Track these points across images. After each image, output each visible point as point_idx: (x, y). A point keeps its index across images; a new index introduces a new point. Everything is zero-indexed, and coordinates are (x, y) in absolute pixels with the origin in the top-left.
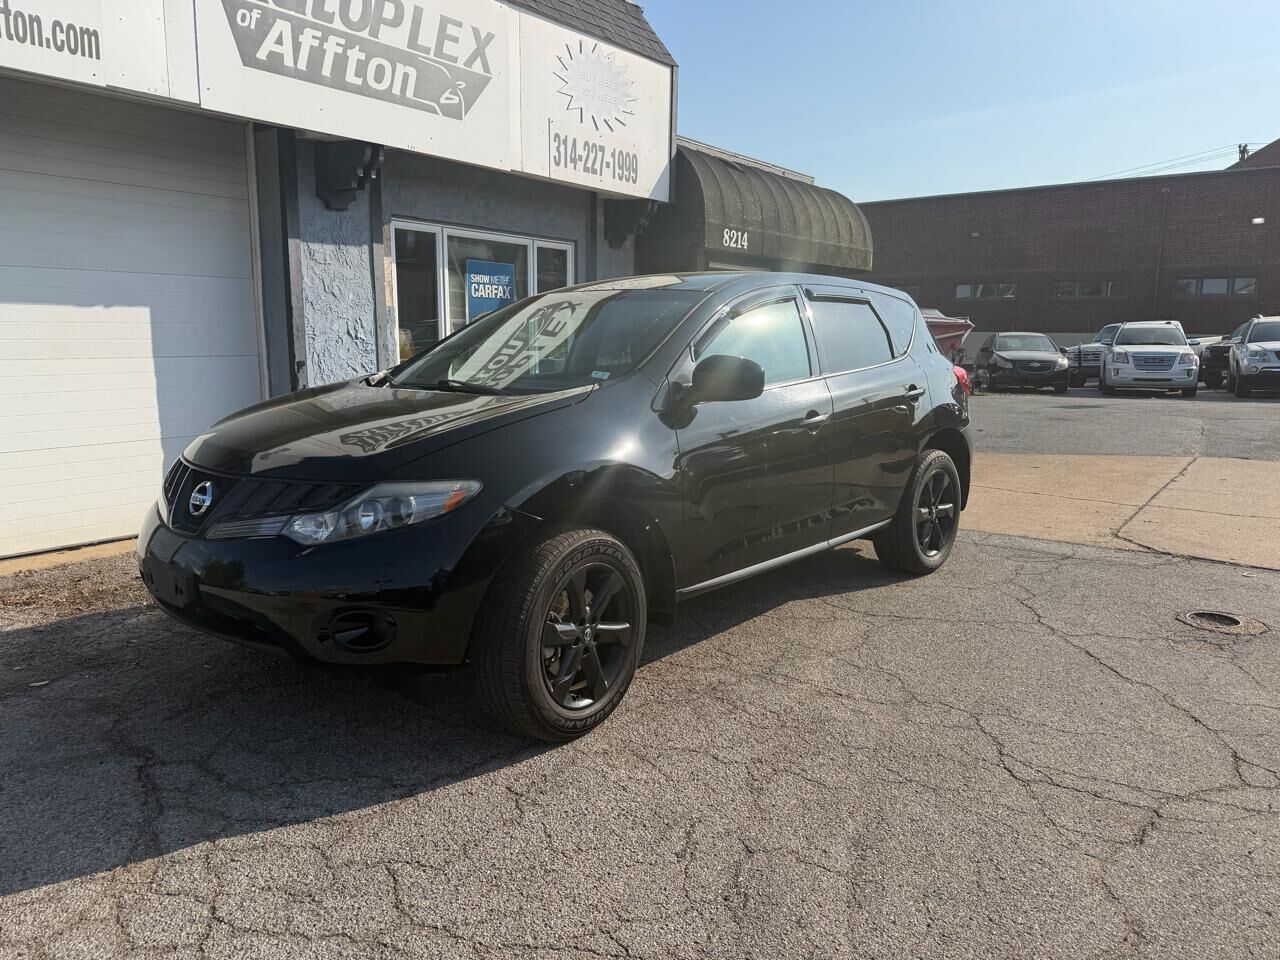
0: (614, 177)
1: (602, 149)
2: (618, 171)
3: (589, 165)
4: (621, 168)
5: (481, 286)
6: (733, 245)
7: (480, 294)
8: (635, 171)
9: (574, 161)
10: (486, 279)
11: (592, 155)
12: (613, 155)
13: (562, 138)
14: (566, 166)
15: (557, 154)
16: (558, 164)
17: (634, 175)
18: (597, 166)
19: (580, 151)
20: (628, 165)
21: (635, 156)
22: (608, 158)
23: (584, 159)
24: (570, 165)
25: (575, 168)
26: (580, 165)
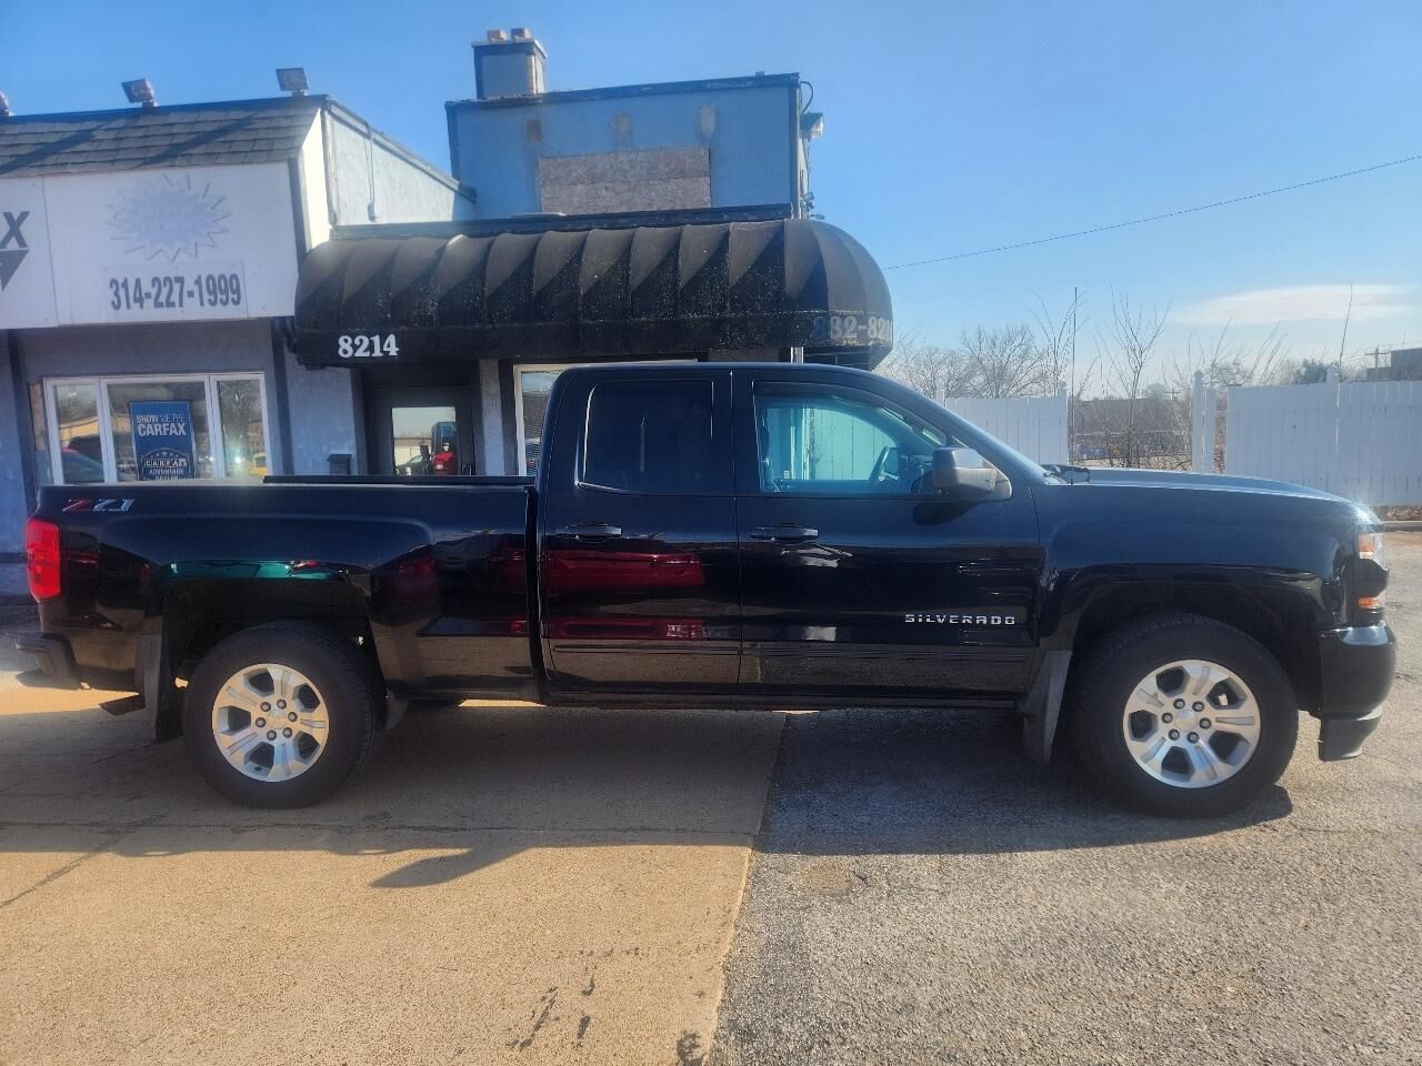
0: (202, 304)
1: (180, 280)
2: (206, 297)
3: (162, 299)
4: (209, 292)
5: (150, 426)
6: (360, 353)
7: (148, 433)
8: (237, 291)
9: (139, 300)
10: (154, 418)
11: (165, 291)
12: (198, 282)
13: (120, 281)
14: (128, 306)
15: (115, 300)
16: (117, 307)
17: (235, 297)
18: (175, 298)
19: (146, 287)
20: (226, 287)
21: (234, 276)
22: (190, 285)
23: (154, 295)
24: (135, 306)
25: (142, 307)
26: (149, 303)
